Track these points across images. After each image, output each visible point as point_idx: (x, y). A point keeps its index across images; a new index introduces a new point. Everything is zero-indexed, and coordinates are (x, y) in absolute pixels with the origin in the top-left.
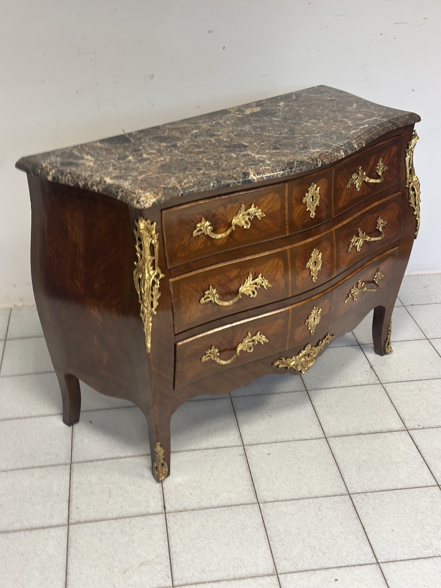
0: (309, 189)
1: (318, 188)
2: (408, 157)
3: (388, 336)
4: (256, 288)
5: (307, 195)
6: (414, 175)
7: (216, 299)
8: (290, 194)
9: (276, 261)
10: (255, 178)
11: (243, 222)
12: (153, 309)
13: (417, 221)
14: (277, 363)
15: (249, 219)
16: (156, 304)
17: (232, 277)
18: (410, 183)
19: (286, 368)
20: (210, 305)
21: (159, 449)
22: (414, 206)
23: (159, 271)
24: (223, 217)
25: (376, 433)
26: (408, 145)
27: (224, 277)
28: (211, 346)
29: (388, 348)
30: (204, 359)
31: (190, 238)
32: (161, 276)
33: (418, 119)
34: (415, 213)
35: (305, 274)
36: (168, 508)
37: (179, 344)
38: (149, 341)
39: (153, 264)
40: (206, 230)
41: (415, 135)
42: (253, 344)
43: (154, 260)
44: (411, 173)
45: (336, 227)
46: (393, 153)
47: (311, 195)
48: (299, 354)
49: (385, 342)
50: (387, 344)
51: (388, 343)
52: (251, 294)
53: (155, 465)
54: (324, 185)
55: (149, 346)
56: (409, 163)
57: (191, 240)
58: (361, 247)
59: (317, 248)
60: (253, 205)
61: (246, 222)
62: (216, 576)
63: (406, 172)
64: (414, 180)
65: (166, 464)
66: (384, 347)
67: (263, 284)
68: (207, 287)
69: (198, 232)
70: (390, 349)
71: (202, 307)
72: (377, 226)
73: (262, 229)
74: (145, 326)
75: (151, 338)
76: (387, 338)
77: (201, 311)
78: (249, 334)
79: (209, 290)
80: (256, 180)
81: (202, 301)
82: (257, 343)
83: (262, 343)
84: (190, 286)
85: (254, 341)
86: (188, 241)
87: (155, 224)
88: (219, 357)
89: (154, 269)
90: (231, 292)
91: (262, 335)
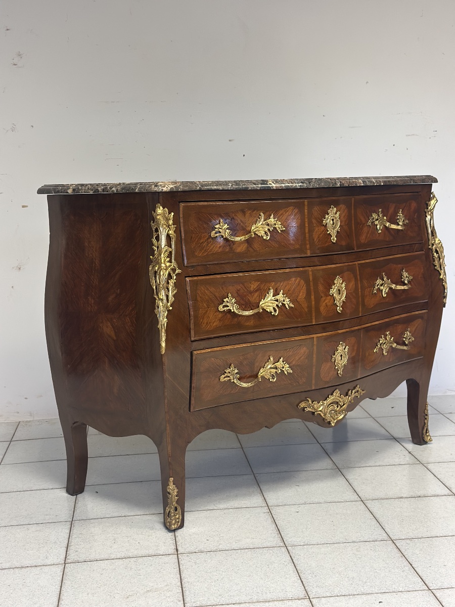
0: (329, 211)
1: (338, 213)
2: (428, 217)
3: (426, 421)
4: (277, 305)
5: (327, 216)
6: (436, 237)
7: (235, 309)
8: (310, 213)
9: (298, 280)
10: (273, 185)
11: (262, 233)
12: (169, 304)
13: (444, 286)
14: (302, 405)
15: (269, 230)
16: (171, 299)
17: (252, 289)
18: (433, 245)
19: (313, 413)
20: (229, 316)
21: (172, 487)
22: (439, 269)
23: (176, 265)
24: (241, 224)
25: (420, 497)
26: (427, 205)
27: (243, 287)
28: (230, 365)
29: (428, 436)
30: (223, 378)
31: (208, 239)
32: (178, 271)
33: (436, 181)
34: (441, 277)
35: (328, 301)
36: (181, 550)
37: (195, 352)
38: (164, 339)
39: (170, 255)
40: (225, 234)
41: (434, 196)
42: (276, 372)
43: (171, 252)
44: (433, 235)
45: (359, 262)
46: (413, 208)
47: (332, 218)
48: (326, 399)
49: (423, 428)
50: (425, 431)
51: (427, 430)
52: (273, 311)
53: (168, 510)
54: (344, 212)
55: (163, 344)
56: (430, 225)
57: (209, 240)
58: (387, 293)
59: (341, 275)
60: (272, 216)
61: (266, 233)
62: (236, 599)
63: (428, 233)
64: (437, 242)
65: (179, 508)
66: (423, 434)
67: (285, 303)
68: (226, 294)
69: (216, 233)
70: (429, 437)
71: (220, 315)
72: (402, 278)
73: (283, 244)
74: (160, 323)
75: (166, 336)
76: (425, 423)
77: (220, 320)
78: (272, 359)
79: (228, 298)
80: (275, 188)
81: (221, 308)
82: (280, 371)
83: (286, 373)
84: (208, 289)
85: (277, 369)
86: (206, 241)
87: (173, 214)
88: (239, 379)
89: (170, 261)
90: (251, 306)
91: (285, 362)
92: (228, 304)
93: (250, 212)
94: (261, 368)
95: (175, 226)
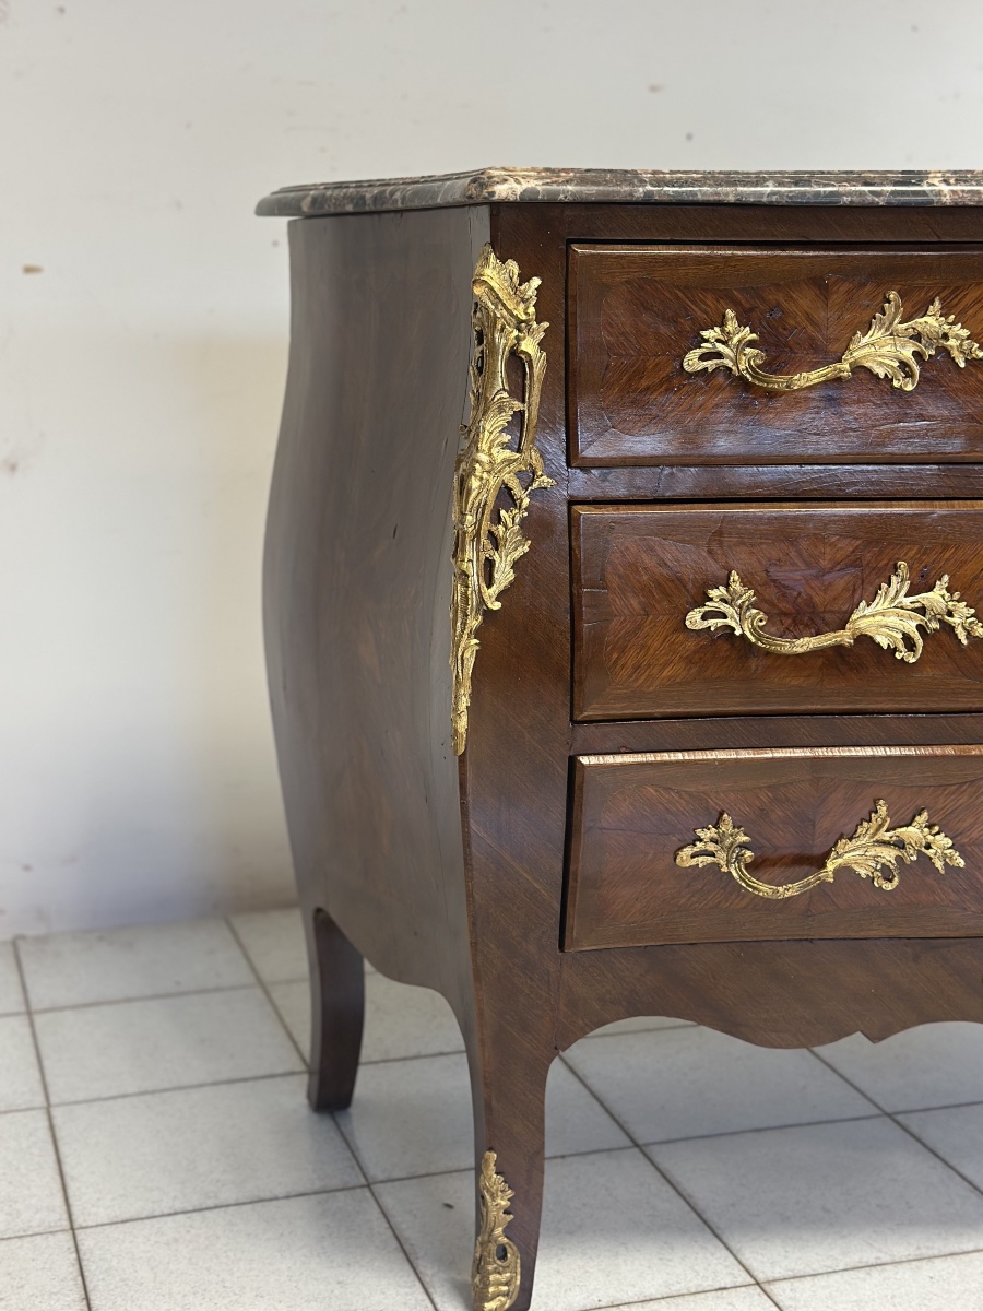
4: (920, 628)
7: (748, 626)
10: (945, 188)
11: (890, 366)
12: (491, 590)
15: (917, 355)
16: (504, 575)
17: (824, 563)
20: (724, 649)
21: (489, 1181)
23: (538, 463)
24: (810, 328)
28: (719, 815)
30: (687, 857)
31: (669, 377)
32: (541, 481)
37: (587, 762)
38: (463, 706)
39: (516, 425)
40: (738, 362)
42: (899, 859)
43: (520, 415)
52: (901, 645)
55: (460, 723)
57: (676, 382)
60: (937, 304)
61: (903, 365)
67: (955, 620)
68: (722, 573)
69: (703, 357)
71: (691, 645)
75: (472, 698)
77: (689, 660)
78: (883, 810)
79: (727, 586)
80: (947, 200)
81: (695, 620)
82: (914, 858)
83: (939, 864)
84: (650, 551)
85: (904, 848)
86: (660, 384)
87: (536, 282)
88: (752, 867)
89: (515, 446)
90: (819, 621)
91: (937, 829)
92: (724, 608)
93: (845, 288)
94: (841, 837)
95: (546, 325)
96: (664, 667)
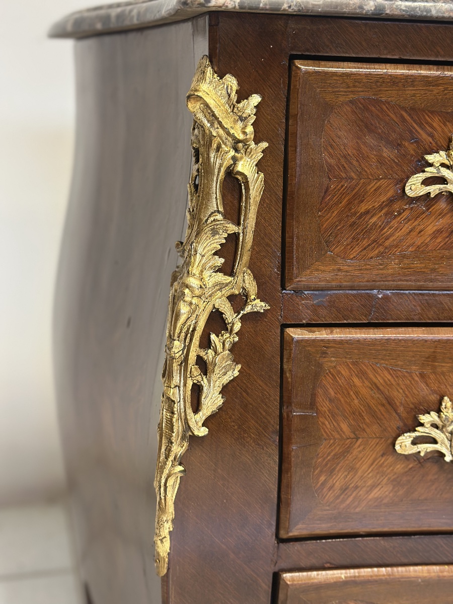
12: (199, 417)
16: (212, 401)
20: (432, 471)
23: (252, 287)
31: (391, 201)
32: (253, 305)
38: (167, 530)
43: (234, 238)
55: (161, 549)
57: (396, 206)
68: (434, 398)
69: (427, 182)
77: (397, 482)
79: (439, 411)
81: (405, 444)
84: (362, 374)
86: (381, 208)
87: (256, 99)
89: (228, 269)
92: (435, 433)
95: (264, 145)
96: (373, 487)
